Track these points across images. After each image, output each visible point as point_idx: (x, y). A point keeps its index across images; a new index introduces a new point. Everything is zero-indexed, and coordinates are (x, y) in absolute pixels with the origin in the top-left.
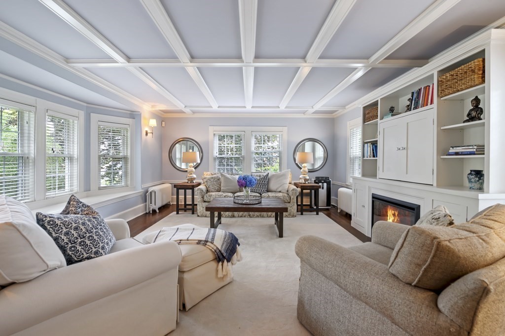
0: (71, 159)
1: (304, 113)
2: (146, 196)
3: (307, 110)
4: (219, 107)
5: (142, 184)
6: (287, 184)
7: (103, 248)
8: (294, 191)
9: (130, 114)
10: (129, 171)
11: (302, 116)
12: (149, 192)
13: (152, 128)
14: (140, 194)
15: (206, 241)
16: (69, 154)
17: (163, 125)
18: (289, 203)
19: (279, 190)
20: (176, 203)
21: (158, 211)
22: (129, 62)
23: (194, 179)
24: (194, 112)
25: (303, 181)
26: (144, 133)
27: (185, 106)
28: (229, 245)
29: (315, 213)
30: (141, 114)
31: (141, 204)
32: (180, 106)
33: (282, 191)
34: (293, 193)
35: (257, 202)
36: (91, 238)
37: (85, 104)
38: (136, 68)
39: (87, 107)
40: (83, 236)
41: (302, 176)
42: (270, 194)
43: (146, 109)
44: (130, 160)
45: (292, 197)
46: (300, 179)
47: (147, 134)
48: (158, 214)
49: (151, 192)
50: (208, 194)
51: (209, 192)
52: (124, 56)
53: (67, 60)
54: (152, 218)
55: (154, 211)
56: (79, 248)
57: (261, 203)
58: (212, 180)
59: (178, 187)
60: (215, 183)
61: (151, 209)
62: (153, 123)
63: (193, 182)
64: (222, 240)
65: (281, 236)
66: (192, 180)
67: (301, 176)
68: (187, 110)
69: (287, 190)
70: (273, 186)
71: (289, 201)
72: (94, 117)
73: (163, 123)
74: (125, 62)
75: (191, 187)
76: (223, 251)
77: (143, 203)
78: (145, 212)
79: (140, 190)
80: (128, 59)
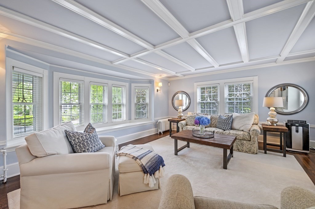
0: (123, 105)
1: (275, 62)
2: (157, 125)
3: (277, 59)
4: (196, 70)
5: (154, 117)
6: (249, 124)
7: (88, 149)
8: (254, 132)
9: (149, 81)
10: (149, 110)
11: (274, 64)
12: (158, 122)
13: (160, 87)
14: (154, 123)
15: (137, 158)
16: (122, 103)
17: (169, 85)
18: (250, 141)
19: (241, 129)
20: (176, 130)
21: (162, 133)
22: (130, 57)
23: (182, 116)
24: (184, 75)
25: (269, 123)
26: (156, 90)
27: (176, 73)
28: (153, 164)
29: (282, 154)
30: (154, 81)
31: (154, 128)
32: (173, 73)
33: (244, 130)
34: (253, 133)
35: (208, 137)
36: (83, 144)
37: (129, 80)
38: (135, 59)
39: (130, 81)
40: (80, 142)
41: (270, 118)
42: (232, 131)
43: (157, 77)
44: (149, 105)
45: (252, 137)
46: (268, 121)
47: (157, 91)
48: (162, 135)
49: (159, 123)
50: (186, 127)
51: (188, 125)
52: (126, 54)
53: (111, 62)
54: (159, 136)
55: (160, 133)
56: (78, 147)
57: (213, 137)
58: (191, 118)
59: (171, 121)
60: (192, 120)
61: (159, 132)
62: (160, 84)
63: (181, 118)
64: (149, 159)
65: (225, 167)
66: (180, 117)
67: (268, 119)
68: (178, 75)
69: (249, 129)
70: (236, 125)
71: (250, 139)
72: (133, 85)
73: (169, 84)
74: (128, 57)
75: (177, 121)
76: (146, 167)
77: (155, 128)
78: (156, 133)
79: (153, 121)
80: (129, 55)
